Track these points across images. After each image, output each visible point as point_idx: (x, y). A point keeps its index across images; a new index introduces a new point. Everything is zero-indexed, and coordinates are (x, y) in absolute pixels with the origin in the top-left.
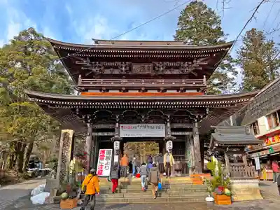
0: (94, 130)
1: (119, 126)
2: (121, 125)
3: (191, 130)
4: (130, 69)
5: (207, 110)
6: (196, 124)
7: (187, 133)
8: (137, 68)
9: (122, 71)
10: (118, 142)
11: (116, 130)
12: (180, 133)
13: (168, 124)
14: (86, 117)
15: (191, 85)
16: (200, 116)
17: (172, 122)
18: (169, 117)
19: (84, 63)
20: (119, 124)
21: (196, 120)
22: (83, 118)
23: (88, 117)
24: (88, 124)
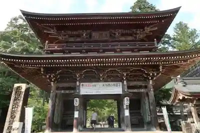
0: (58, 88)
1: (80, 85)
2: (82, 83)
3: (146, 87)
4: (90, 36)
6: (151, 82)
7: (142, 90)
8: (96, 35)
9: (83, 38)
10: (78, 99)
11: (77, 88)
12: (136, 91)
13: (125, 82)
14: (50, 76)
15: (144, 47)
16: (153, 74)
17: (128, 80)
18: (125, 75)
19: (52, 32)
20: (79, 82)
21: (150, 78)
22: (48, 77)
23: (52, 76)
24: (52, 83)
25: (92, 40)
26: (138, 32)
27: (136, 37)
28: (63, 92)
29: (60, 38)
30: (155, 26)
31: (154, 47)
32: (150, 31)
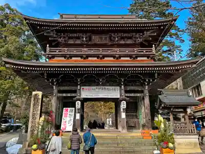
1: (80, 88)
2: (82, 87)
4: (90, 40)
5: (156, 75)
6: (147, 87)
7: (138, 95)
8: (96, 39)
9: (83, 41)
10: (79, 102)
11: (78, 91)
12: (132, 95)
13: (123, 86)
14: (52, 80)
15: (142, 53)
16: (149, 80)
17: (125, 85)
18: (123, 80)
19: (51, 34)
20: (80, 86)
21: (146, 84)
22: (50, 81)
23: (54, 80)
24: (54, 86)
25: (93, 43)
28: (64, 95)
30: (154, 32)
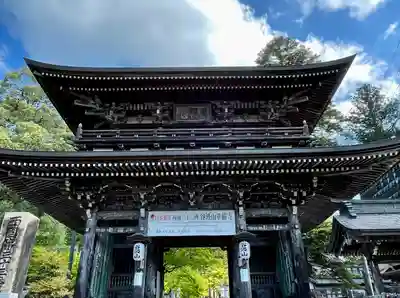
0: (100, 223)
1: (147, 215)
2: (150, 213)
3: (284, 221)
4: (172, 115)
5: (315, 180)
6: (295, 209)
7: (278, 228)
11: (141, 221)
12: (264, 228)
13: (241, 209)
14: (84, 198)
15: (281, 137)
16: (300, 194)
17: (247, 207)
18: (241, 195)
19: (90, 104)
20: (146, 210)
21: (294, 202)
22: (79, 198)
23: (88, 197)
24: (88, 212)
25: (177, 121)
26: (270, 106)
27: (265, 117)
28: (110, 230)
29: (109, 117)
30: (304, 95)
31: (301, 136)
32: (295, 105)
